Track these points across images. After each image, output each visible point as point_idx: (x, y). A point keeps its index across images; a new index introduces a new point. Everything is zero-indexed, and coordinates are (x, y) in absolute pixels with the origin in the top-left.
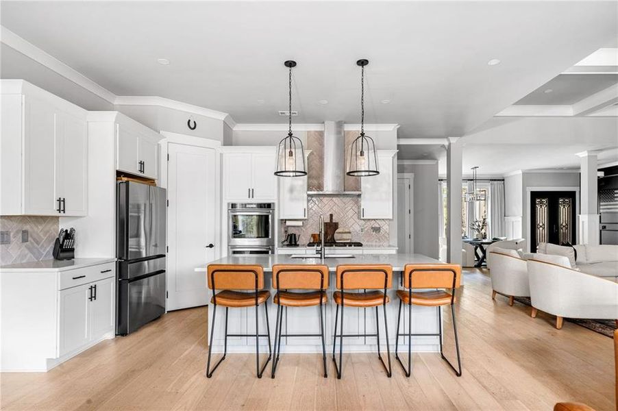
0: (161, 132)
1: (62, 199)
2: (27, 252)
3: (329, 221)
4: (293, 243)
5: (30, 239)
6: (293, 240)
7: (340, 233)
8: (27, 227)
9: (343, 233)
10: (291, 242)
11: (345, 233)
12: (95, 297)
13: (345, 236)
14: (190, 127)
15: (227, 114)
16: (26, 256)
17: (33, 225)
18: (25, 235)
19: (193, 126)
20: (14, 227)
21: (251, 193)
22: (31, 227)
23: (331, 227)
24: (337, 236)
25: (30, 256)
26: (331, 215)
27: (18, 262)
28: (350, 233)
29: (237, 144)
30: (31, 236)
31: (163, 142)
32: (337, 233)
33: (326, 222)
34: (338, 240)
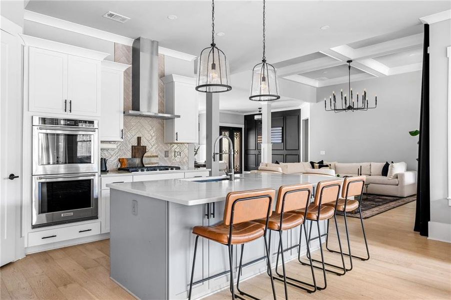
3: (136, 145)
6: (104, 167)
7: (148, 157)
9: (151, 157)
11: (153, 156)
13: (154, 160)
21: (68, 105)
23: (139, 150)
24: (146, 160)
26: (139, 139)
28: (157, 156)
32: (146, 157)
33: (133, 145)
34: (146, 164)
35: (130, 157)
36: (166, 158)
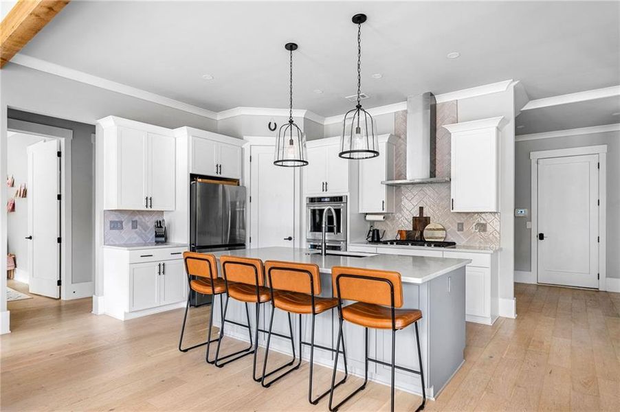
0: (244, 137)
1: (149, 198)
2: (136, 235)
3: (418, 216)
4: (376, 240)
5: (138, 226)
6: (376, 236)
7: (431, 229)
8: (136, 218)
9: (435, 230)
10: (373, 237)
11: (438, 229)
12: (163, 272)
13: (437, 234)
14: (270, 129)
15: (306, 111)
16: (135, 238)
17: (141, 217)
18: (135, 225)
19: (273, 128)
20: (124, 218)
21: (325, 186)
22: (140, 219)
23: (421, 221)
24: (427, 234)
25: (138, 240)
26: (421, 209)
27: (129, 242)
28: (444, 229)
29: (327, 137)
30: (140, 225)
31: (246, 146)
32: (428, 229)
33: (415, 216)
34: (428, 238)
35: (412, 229)
36: (458, 233)
